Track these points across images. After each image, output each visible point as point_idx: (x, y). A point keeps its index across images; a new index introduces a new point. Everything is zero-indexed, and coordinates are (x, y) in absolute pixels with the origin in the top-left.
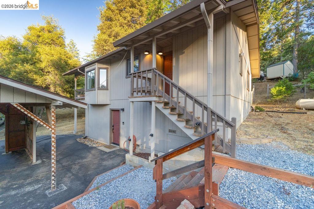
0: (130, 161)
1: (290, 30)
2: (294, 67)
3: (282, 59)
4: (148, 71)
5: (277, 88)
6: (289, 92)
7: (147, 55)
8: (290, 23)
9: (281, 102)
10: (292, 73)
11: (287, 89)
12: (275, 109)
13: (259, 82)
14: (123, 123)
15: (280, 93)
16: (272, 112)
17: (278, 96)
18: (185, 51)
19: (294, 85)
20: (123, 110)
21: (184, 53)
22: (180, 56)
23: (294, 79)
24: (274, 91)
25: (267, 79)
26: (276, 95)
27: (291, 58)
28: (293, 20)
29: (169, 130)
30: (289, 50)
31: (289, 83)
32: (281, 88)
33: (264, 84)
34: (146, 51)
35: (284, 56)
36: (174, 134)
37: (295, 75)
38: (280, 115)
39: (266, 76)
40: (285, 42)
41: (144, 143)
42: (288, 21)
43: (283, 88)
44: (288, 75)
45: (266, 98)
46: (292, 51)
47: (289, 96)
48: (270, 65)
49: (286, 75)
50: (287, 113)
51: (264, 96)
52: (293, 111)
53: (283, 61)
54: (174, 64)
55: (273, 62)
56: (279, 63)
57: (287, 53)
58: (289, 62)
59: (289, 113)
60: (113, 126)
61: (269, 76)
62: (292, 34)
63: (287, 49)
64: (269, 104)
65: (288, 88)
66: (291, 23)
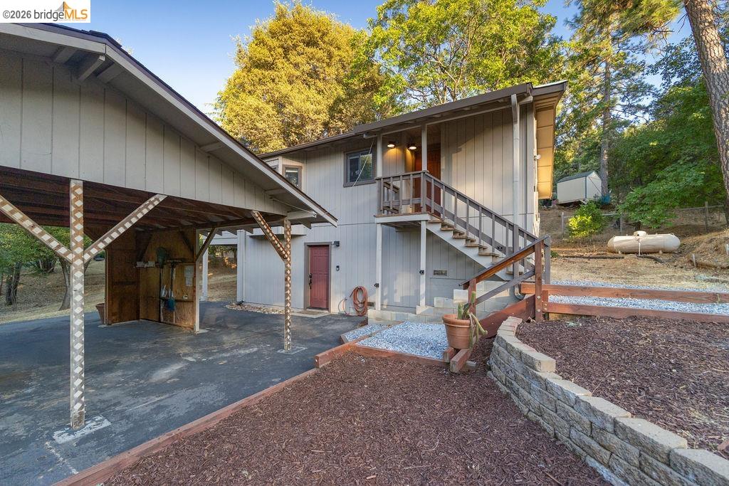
0: (378, 319)
1: (594, 114)
2: (602, 183)
3: (582, 167)
4: (393, 177)
5: (579, 218)
6: (598, 226)
7: (391, 148)
8: (595, 100)
9: (585, 242)
10: (600, 195)
11: (594, 220)
12: (576, 254)
13: (545, 210)
14: (338, 267)
15: (583, 226)
16: (574, 257)
17: (579, 231)
18: (463, 147)
19: (604, 214)
20: (337, 244)
21: (461, 150)
22: (454, 155)
23: (603, 204)
24: (573, 222)
25: (557, 204)
26: (576, 230)
27: (596, 166)
28: (600, 96)
29: (435, 271)
30: (593, 150)
31: (597, 211)
32: (585, 218)
33: (553, 213)
34: (390, 143)
35: (585, 162)
36: (442, 277)
37: (604, 197)
38: (586, 260)
39: (555, 198)
40: (586, 136)
41: (385, 299)
42: (591, 97)
43: (587, 218)
44: (592, 198)
45: (558, 238)
46: (599, 154)
47: (597, 234)
48: (562, 177)
49: (590, 196)
50: (595, 258)
51: (555, 235)
52: (605, 256)
53: (583, 171)
54: (443, 166)
55: (566, 173)
56: (577, 174)
57: (589, 156)
58: (594, 174)
59: (598, 258)
60: (311, 277)
61: (562, 198)
62: (599, 121)
63: (589, 149)
64: (565, 247)
65: (596, 219)
66: (598, 101)
